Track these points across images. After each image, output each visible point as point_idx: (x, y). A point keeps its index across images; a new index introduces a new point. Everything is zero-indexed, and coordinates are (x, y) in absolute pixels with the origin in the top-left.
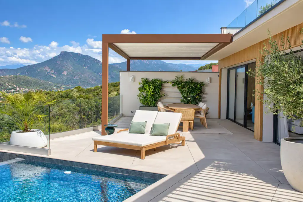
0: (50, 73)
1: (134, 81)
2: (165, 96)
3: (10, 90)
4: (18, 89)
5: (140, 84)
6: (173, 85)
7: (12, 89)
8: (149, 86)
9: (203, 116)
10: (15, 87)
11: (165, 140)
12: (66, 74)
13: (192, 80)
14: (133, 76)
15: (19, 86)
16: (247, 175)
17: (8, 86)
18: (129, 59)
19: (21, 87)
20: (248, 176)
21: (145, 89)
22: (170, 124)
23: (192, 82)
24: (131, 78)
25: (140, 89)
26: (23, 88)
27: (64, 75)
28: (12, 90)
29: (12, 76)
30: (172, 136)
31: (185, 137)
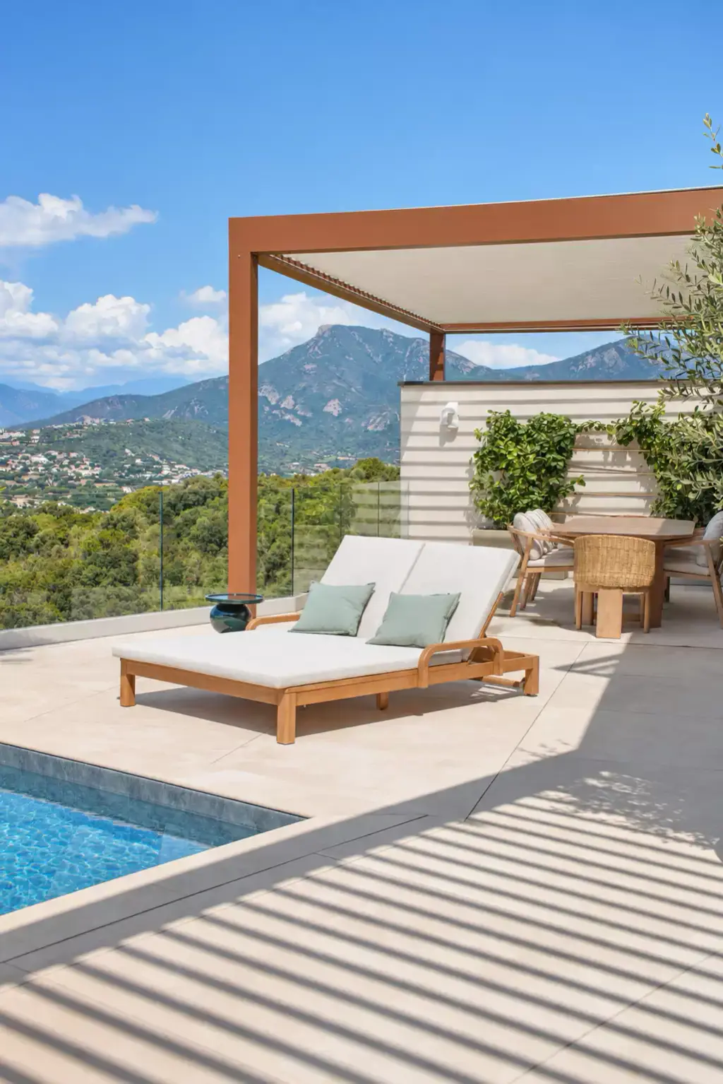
0: (277, 407)
3: (139, 472)
4: (166, 471)
7: (148, 468)
9: (706, 571)
10: (158, 463)
11: (416, 666)
12: (336, 414)
15: (169, 461)
16: (691, 839)
17: (134, 459)
18: (439, 329)
19: (178, 464)
20: (697, 843)
22: (460, 594)
26: (185, 467)
27: (330, 414)
28: (145, 472)
29: (147, 420)
30: (458, 650)
31: (538, 658)
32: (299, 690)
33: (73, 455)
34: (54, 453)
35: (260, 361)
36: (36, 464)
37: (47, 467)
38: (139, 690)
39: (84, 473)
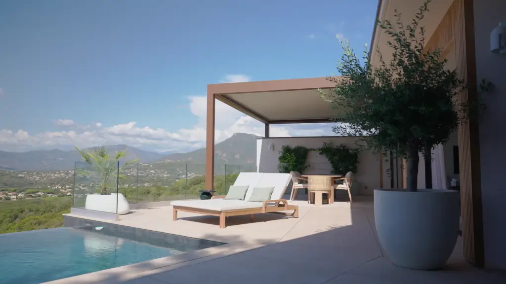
0: (222, 156)
1: (274, 149)
2: (310, 166)
5: (279, 153)
6: (320, 154)
8: (291, 154)
9: (346, 186)
11: (261, 207)
12: (238, 158)
13: (345, 146)
14: (271, 144)
18: (268, 123)
21: (286, 159)
23: (344, 148)
24: (269, 146)
25: (280, 158)
29: (184, 160)
30: (274, 202)
31: (298, 206)
32: (226, 212)
33: (162, 170)
34: (157, 170)
35: (215, 143)
36: (151, 173)
37: (155, 174)
38: (178, 217)
39: (165, 176)
